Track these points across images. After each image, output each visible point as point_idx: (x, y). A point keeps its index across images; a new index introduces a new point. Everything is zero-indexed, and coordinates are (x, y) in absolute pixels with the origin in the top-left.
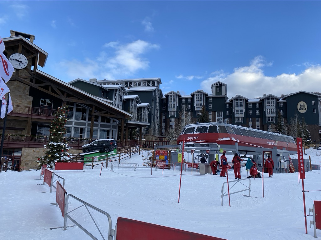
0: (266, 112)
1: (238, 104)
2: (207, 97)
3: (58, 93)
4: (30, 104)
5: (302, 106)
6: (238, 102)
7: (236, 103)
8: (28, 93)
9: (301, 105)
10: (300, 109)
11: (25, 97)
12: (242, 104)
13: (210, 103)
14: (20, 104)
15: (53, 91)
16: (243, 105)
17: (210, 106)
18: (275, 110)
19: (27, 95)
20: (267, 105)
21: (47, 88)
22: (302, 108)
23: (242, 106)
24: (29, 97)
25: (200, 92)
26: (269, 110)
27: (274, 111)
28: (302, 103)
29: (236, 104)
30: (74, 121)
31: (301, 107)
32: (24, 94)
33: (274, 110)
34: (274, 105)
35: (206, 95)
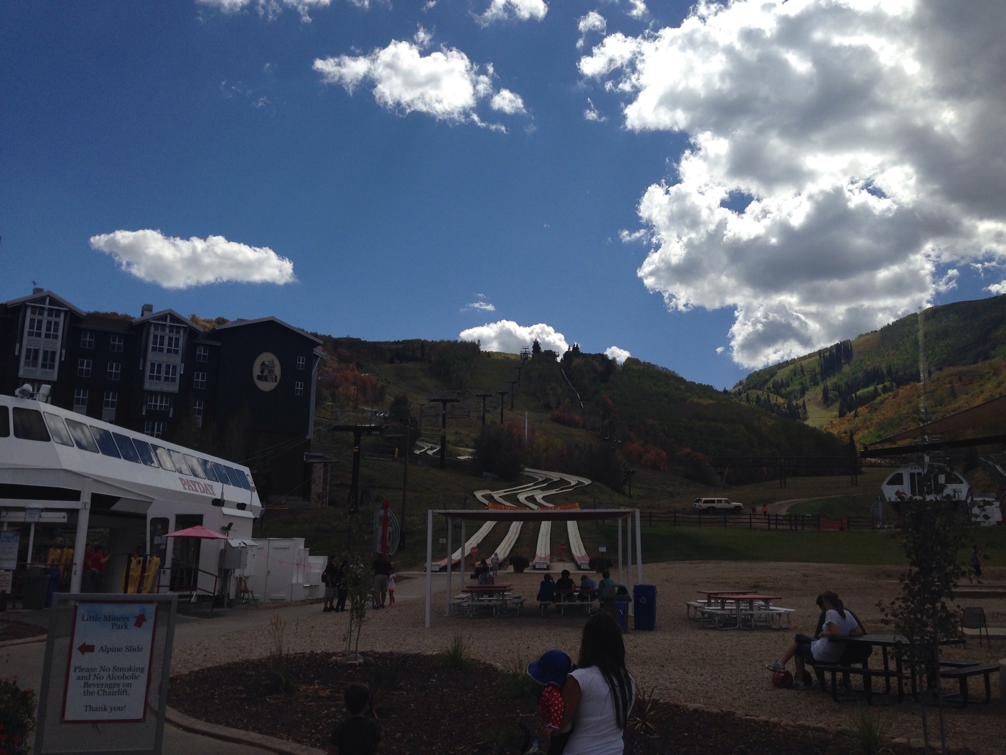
0: (148, 373)
1: (39, 328)
5: (267, 366)
6: (40, 317)
7: (32, 321)
9: (263, 364)
10: (259, 378)
12: (56, 330)
16: (60, 334)
18: (181, 371)
20: (154, 349)
22: (266, 373)
23: (56, 337)
26: (159, 366)
27: (174, 373)
28: (267, 357)
29: (31, 327)
31: (262, 372)
33: (175, 367)
34: (176, 352)
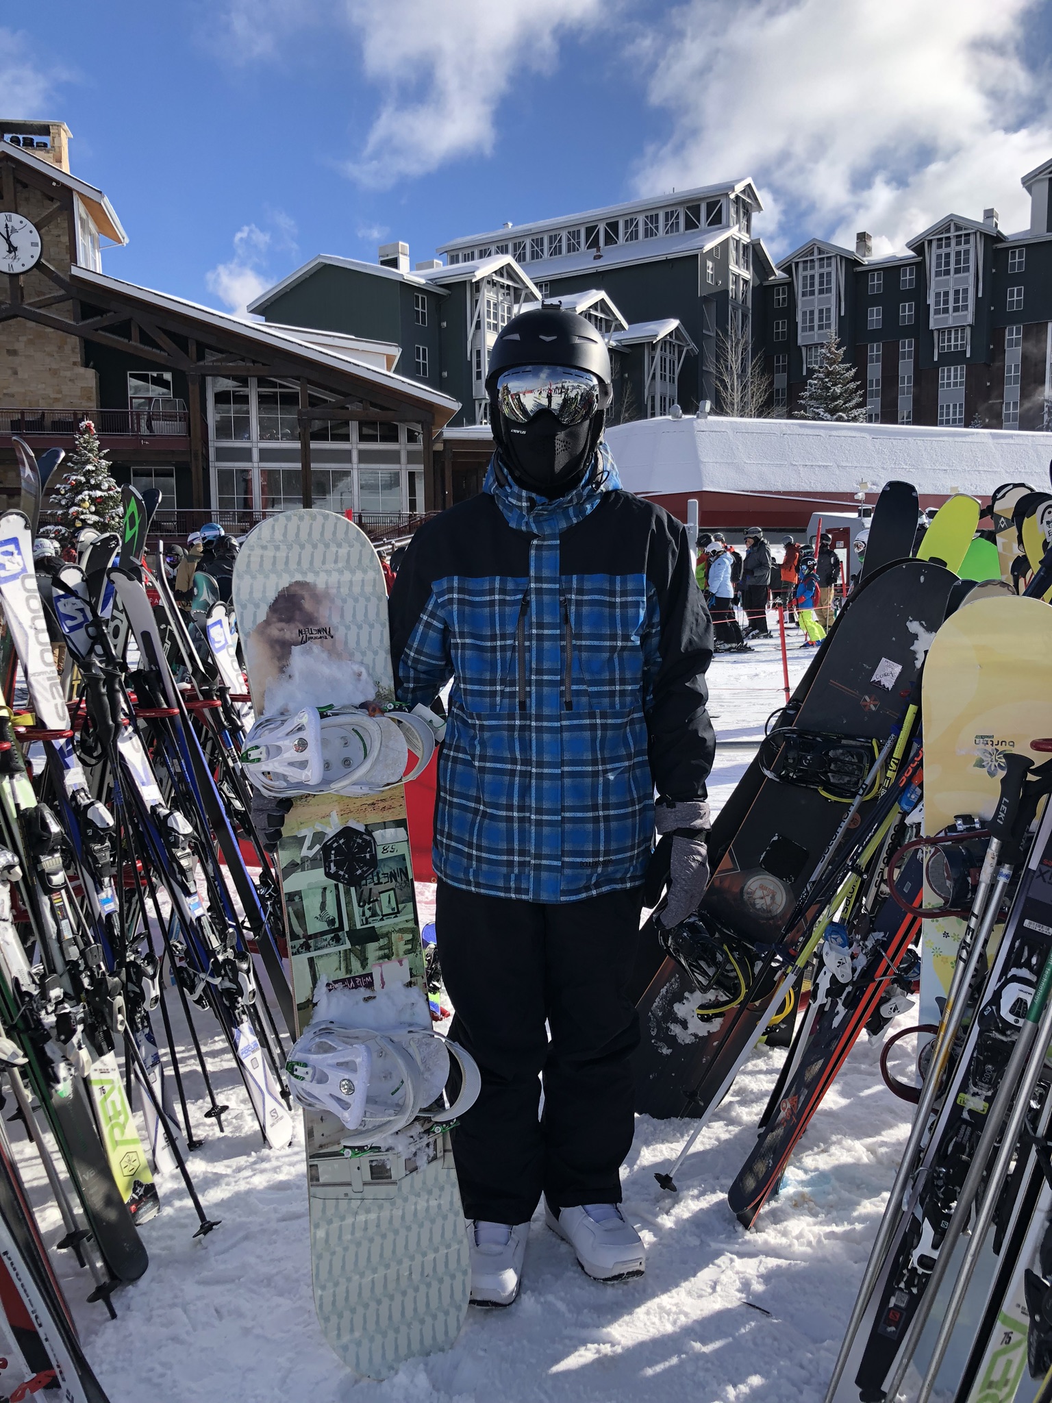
2: (1000, 246)
3: (164, 346)
4: (89, 399)
8: (78, 358)
11: (68, 374)
13: (1016, 280)
14: (56, 400)
15: (145, 339)
17: (1015, 296)
19: (75, 364)
21: (123, 329)
24: (82, 370)
25: (958, 228)
30: (255, 445)
32: (63, 364)
35: (993, 241)
